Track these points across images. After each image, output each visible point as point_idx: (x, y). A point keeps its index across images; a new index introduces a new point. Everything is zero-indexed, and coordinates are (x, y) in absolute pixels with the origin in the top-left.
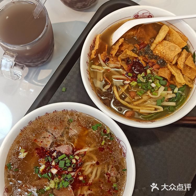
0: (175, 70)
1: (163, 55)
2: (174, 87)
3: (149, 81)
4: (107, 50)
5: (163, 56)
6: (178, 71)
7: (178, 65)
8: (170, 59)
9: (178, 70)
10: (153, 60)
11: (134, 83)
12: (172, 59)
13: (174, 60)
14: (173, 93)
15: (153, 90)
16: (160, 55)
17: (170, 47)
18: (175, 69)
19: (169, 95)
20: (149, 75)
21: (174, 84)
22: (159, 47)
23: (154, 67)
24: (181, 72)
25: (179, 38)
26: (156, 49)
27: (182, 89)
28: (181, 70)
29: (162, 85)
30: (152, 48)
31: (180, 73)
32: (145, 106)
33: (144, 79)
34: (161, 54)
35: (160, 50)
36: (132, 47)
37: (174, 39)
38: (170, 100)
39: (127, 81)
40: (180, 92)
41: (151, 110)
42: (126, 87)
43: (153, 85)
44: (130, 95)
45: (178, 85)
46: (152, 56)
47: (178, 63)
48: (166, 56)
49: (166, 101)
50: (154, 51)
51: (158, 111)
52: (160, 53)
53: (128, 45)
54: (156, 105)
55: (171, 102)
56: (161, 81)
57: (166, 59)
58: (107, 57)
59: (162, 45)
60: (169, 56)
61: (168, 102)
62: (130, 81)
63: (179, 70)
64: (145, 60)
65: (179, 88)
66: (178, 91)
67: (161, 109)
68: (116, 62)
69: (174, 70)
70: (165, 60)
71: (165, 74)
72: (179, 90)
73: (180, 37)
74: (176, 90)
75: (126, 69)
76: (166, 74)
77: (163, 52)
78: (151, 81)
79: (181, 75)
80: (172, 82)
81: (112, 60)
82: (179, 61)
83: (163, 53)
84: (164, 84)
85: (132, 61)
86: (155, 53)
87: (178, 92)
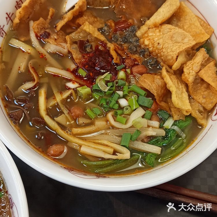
0: (176, 83)
1: (157, 48)
2: (166, 116)
3: (118, 92)
4: (51, 17)
5: (157, 51)
6: (181, 87)
7: (182, 75)
8: (170, 57)
9: (181, 85)
10: (136, 56)
11: (85, 90)
12: (172, 57)
13: (177, 61)
14: (161, 127)
15: (119, 112)
16: (151, 49)
17: (174, 35)
18: (176, 81)
19: (150, 129)
20: (121, 82)
21: (168, 109)
22: (154, 32)
23: (135, 69)
24: (188, 91)
25: (196, 24)
26: (146, 35)
27: (181, 124)
28: (187, 86)
29: (140, 106)
30: (139, 34)
31: (184, 90)
32: (94, 141)
33: (107, 86)
34: (153, 47)
35: (153, 39)
36: (102, 23)
37: (187, 26)
38: (151, 140)
39: (73, 83)
40: (175, 128)
41: (105, 152)
42: (66, 94)
43: (123, 102)
44: (70, 112)
45: (175, 113)
46: (136, 47)
47: (185, 70)
48: (162, 51)
49: (143, 141)
50: (142, 40)
51: (119, 156)
52: (153, 44)
53: (93, 18)
54: (119, 144)
55: (153, 144)
56: (140, 97)
57: (162, 58)
58: (47, 31)
59: (160, 31)
60: (167, 51)
61: (147, 143)
62: (79, 84)
63: (183, 86)
64: (120, 52)
65: (175, 121)
66: (172, 125)
67: (126, 154)
68: (61, 44)
69: (172, 81)
70: (159, 60)
71: (152, 84)
72: (175, 125)
73: (198, 24)
74: (169, 124)
75: (77, 61)
76: (154, 85)
77: (158, 42)
78: (121, 93)
79: (185, 95)
80: (163, 104)
81: (56, 37)
82: (188, 67)
83: (158, 44)
84: (146, 105)
85: (94, 49)
86: (144, 43)
87: (172, 128)
